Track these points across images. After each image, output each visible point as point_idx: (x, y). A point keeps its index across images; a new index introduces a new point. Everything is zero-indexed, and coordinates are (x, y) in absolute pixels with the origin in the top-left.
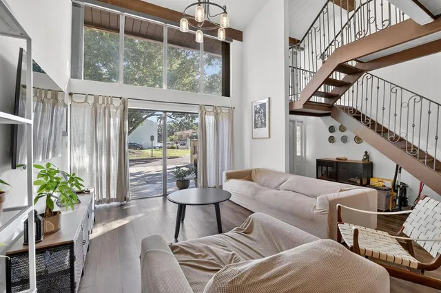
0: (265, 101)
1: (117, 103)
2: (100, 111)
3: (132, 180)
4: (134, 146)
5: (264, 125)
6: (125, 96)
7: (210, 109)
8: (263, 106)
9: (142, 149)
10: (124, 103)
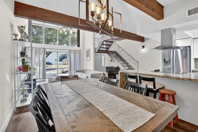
0: (89, 49)
1: (42, 50)
2: (37, 52)
3: (47, 76)
4: (48, 63)
5: (88, 56)
6: (45, 48)
7: (73, 51)
8: (88, 50)
9: (51, 64)
10: (45, 50)
